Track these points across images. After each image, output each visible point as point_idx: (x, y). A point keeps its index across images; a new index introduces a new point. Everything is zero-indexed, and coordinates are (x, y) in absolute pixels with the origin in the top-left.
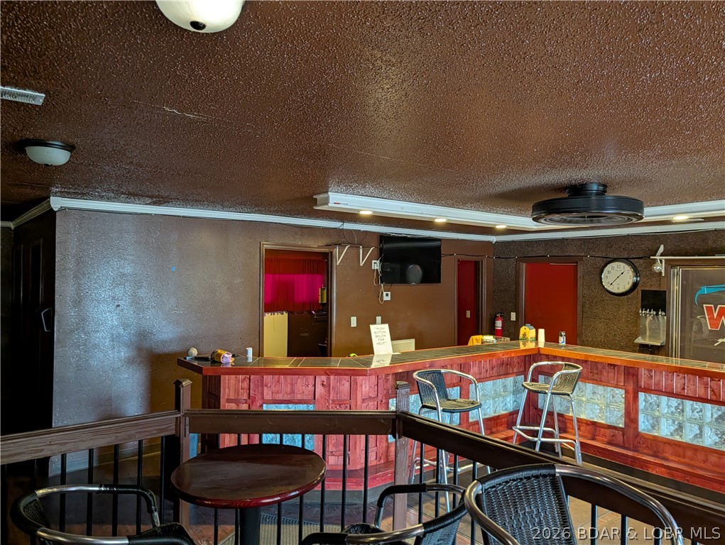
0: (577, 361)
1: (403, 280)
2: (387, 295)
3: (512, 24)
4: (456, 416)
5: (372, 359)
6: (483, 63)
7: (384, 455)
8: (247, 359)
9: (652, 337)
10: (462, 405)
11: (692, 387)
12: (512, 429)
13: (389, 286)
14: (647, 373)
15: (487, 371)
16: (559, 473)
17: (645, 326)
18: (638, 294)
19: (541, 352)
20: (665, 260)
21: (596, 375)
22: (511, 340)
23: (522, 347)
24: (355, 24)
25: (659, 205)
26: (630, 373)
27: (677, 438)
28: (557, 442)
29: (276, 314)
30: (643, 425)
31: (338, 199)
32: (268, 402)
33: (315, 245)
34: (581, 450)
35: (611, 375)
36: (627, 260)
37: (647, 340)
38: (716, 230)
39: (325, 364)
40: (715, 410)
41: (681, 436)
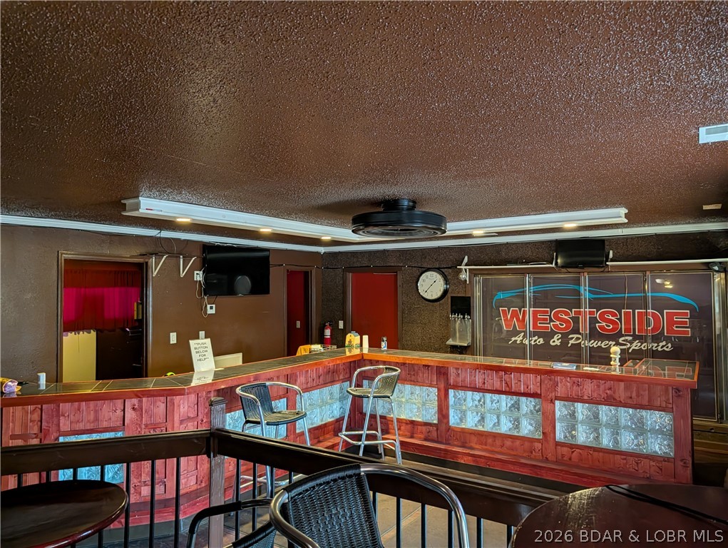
0: (397, 364)
1: (231, 291)
2: (211, 308)
3: (311, 43)
4: (283, 428)
5: (192, 377)
6: (288, 77)
7: (206, 478)
8: (39, 386)
9: (461, 338)
10: (287, 416)
11: (490, 381)
12: (338, 436)
13: (213, 298)
14: (455, 371)
15: (313, 380)
16: (364, 471)
17: (455, 329)
18: (448, 300)
19: (365, 358)
20: (469, 269)
21: (413, 377)
22: (338, 348)
23: (348, 354)
24: (149, 22)
25: (461, 221)
26: (442, 371)
27: (480, 428)
28: (380, 444)
29: (81, 333)
30: (453, 420)
31: (150, 205)
32: (66, 434)
33: (128, 254)
34: (401, 449)
35: (426, 375)
36: (438, 270)
37: (458, 341)
38: (507, 243)
39: (136, 386)
40: (509, 400)
41: (483, 426)
